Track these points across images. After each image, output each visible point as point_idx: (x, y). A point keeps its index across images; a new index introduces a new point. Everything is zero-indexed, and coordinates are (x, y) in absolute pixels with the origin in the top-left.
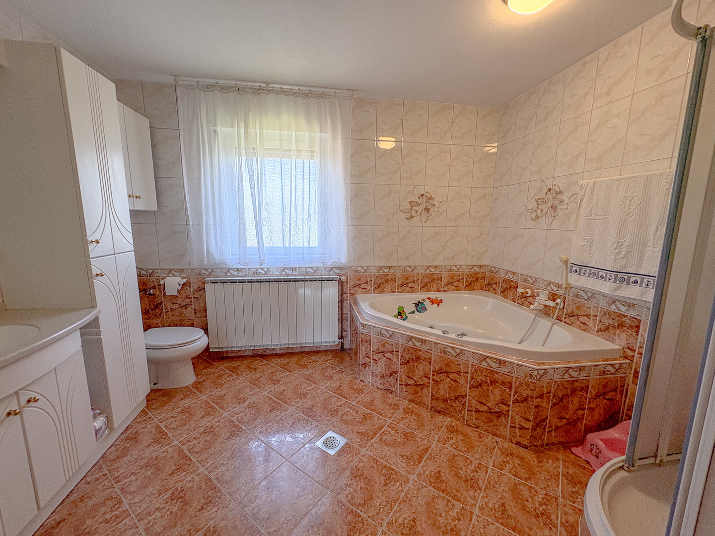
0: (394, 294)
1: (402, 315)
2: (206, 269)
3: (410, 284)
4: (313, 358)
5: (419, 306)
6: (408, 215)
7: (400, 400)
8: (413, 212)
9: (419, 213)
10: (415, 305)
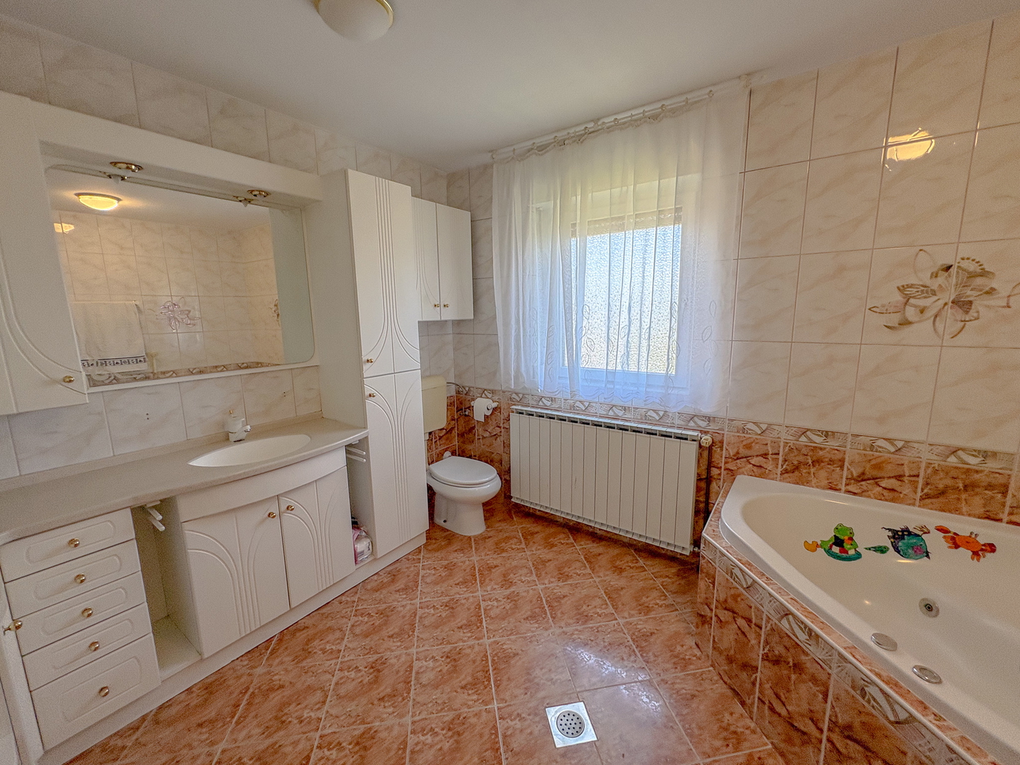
0: (836, 493)
1: (847, 546)
2: (517, 394)
3: (886, 480)
4: (641, 562)
5: (904, 540)
6: (894, 319)
7: (754, 732)
8: (911, 313)
9: (930, 313)
10: (890, 534)
